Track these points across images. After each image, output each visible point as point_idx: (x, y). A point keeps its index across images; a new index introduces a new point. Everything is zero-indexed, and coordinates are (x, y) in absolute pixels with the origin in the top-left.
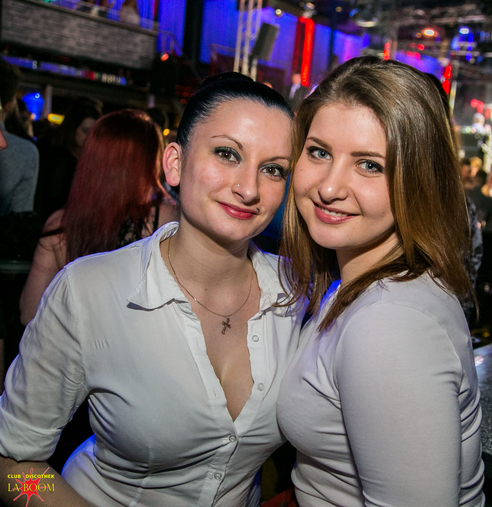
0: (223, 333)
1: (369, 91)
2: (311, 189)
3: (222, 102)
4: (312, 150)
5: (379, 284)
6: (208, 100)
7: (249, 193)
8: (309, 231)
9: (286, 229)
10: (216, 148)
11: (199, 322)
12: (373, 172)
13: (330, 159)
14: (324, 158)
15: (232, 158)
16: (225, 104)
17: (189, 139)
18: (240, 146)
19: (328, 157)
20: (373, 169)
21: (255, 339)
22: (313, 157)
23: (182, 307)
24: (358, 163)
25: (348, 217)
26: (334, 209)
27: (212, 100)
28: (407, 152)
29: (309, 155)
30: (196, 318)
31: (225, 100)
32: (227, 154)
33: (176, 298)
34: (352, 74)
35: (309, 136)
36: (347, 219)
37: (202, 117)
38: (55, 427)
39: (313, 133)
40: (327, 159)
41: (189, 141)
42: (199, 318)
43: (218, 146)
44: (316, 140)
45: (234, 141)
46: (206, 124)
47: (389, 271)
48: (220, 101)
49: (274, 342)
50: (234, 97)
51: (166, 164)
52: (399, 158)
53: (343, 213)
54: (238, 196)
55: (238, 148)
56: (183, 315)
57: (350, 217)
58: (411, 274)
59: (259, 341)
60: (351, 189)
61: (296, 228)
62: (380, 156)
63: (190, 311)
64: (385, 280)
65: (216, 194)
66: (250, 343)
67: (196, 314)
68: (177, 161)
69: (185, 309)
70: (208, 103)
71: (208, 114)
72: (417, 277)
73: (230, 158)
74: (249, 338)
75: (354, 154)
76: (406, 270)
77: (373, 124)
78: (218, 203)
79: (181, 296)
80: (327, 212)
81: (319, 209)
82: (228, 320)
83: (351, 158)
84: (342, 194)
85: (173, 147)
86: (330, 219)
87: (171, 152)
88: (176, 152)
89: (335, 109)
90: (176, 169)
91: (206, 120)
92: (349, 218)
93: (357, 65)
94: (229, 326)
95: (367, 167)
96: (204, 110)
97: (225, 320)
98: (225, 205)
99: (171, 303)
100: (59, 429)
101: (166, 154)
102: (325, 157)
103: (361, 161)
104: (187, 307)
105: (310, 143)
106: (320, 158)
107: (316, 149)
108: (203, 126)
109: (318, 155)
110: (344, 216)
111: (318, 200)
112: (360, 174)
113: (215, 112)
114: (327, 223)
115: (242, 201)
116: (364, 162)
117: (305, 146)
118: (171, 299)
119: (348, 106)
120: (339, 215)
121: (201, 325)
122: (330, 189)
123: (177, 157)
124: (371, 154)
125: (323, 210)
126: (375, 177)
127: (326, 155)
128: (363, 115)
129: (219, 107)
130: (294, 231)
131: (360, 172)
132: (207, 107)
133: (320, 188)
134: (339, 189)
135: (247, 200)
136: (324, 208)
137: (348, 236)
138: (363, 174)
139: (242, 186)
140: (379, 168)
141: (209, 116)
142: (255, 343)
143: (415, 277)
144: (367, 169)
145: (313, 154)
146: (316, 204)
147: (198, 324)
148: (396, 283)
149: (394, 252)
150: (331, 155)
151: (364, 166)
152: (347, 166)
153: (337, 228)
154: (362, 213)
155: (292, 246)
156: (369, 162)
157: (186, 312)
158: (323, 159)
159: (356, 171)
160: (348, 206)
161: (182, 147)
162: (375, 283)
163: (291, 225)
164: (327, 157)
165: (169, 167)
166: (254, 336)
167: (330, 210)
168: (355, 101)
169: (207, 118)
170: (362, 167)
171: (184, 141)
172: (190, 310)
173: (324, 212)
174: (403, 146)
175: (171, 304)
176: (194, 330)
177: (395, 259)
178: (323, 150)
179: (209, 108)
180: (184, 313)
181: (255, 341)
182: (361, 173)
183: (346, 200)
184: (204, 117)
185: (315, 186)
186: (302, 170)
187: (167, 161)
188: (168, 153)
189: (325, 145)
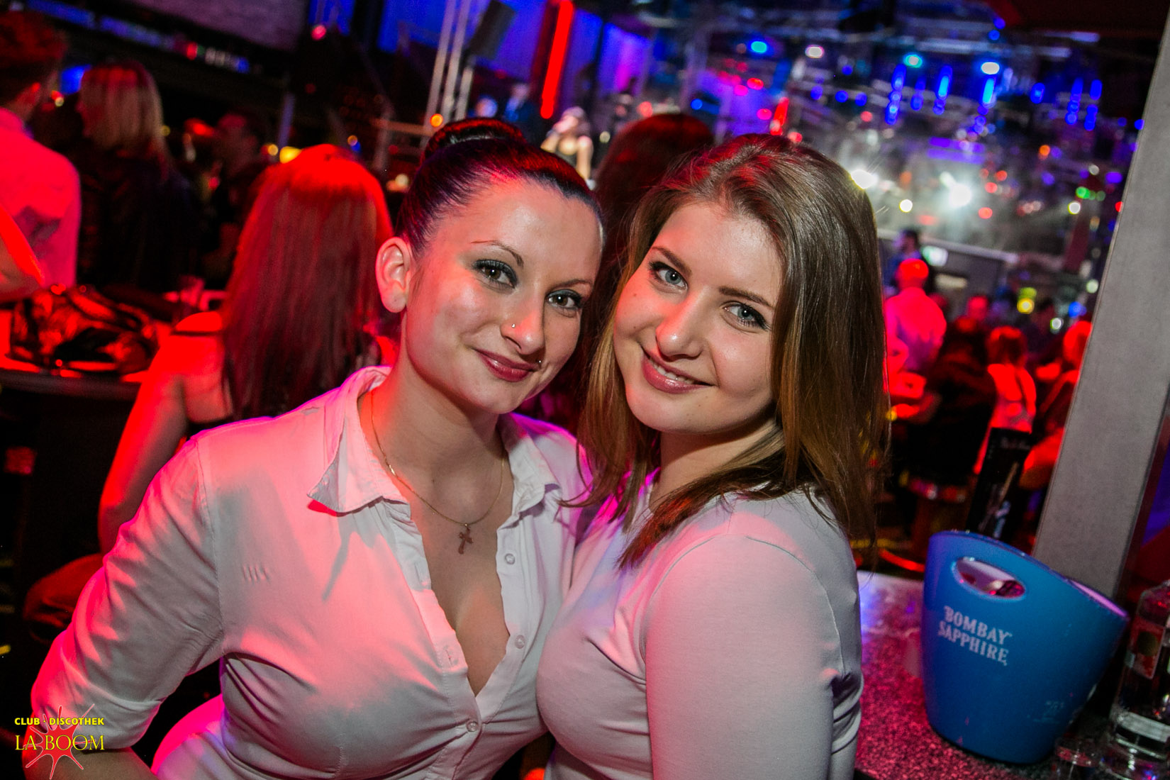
0: (461, 550)
1: (769, 197)
2: (643, 328)
3: (491, 184)
4: (657, 267)
5: (720, 502)
6: (464, 176)
7: (530, 339)
8: (627, 394)
9: (593, 382)
10: (480, 260)
11: (420, 537)
12: (749, 323)
13: (683, 288)
14: (674, 284)
15: (503, 278)
16: (496, 187)
17: (426, 237)
18: (520, 261)
19: (681, 284)
20: (748, 318)
21: (509, 559)
22: (658, 278)
23: (394, 513)
24: (728, 304)
25: (693, 386)
26: (675, 369)
27: (471, 177)
28: (811, 304)
29: (652, 274)
30: (416, 530)
31: (495, 181)
32: (493, 271)
33: (385, 497)
34: (744, 161)
35: (657, 243)
36: (690, 388)
37: (452, 205)
38: (153, 697)
39: (663, 240)
40: (679, 287)
41: (427, 242)
42: (421, 531)
43: (482, 257)
44: (667, 254)
45: (510, 251)
46: (461, 218)
47: (740, 479)
48: (487, 181)
49: (538, 572)
50: (511, 176)
51: (383, 274)
52: (799, 310)
53: (687, 377)
54: (511, 342)
55: (516, 264)
56: (393, 526)
57: (696, 386)
58: (776, 487)
59: (516, 562)
60: (708, 344)
61: (608, 385)
62: (766, 304)
63: (408, 519)
64: (729, 497)
65: (473, 336)
66: (501, 567)
67: (416, 524)
68: (399, 270)
69: (400, 516)
70: (463, 182)
71: (464, 200)
72: (784, 493)
73: (498, 277)
74: (499, 557)
75: (725, 290)
76: (766, 479)
77: (765, 251)
78: (475, 352)
79: (393, 492)
80: (661, 371)
81: (650, 362)
82: (468, 530)
83: (717, 294)
84: (692, 349)
85: (395, 245)
86: (664, 382)
87: (391, 252)
88: (401, 255)
89: (709, 212)
90: (399, 283)
91: (461, 212)
92: (696, 388)
93: (756, 148)
94: (470, 541)
95: (741, 314)
96: (458, 194)
97: (464, 530)
98: (485, 355)
99: (374, 505)
100: (159, 700)
101: (383, 255)
102: (675, 282)
103: (732, 303)
104: (403, 512)
105: (655, 255)
106: (668, 282)
107: (664, 266)
108: (456, 221)
109: (666, 277)
110: (689, 383)
111: (653, 350)
112: (727, 322)
113: (477, 199)
114: (659, 389)
115: (518, 352)
116: (738, 306)
117: (646, 259)
118: (377, 496)
119: (731, 213)
120: (681, 379)
121: (424, 542)
122: (674, 338)
123: (401, 262)
124: (751, 297)
125: (656, 367)
126: (749, 332)
127: (678, 280)
128: (752, 232)
129: (485, 192)
130: (604, 389)
131: (728, 318)
132: (463, 189)
133: (661, 332)
134: (690, 340)
135: (526, 351)
136: (659, 364)
137: (688, 415)
138: (732, 323)
139: (518, 327)
140: (760, 321)
141: (467, 205)
142: (509, 566)
143: (780, 493)
144: (740, 317)
145: (657, 273)
146: (647, 355)
147: (417, 540)
148: (745, 501)
149: (752, 453)
150: (685, 281)
151: (735, 311)
152: (708, 307)
153: (672, 399)
154: (717, 383)
155: (597, 412)
156: (743, 306)
157: (400, 519)
158: (671, 285)
159: (722, 316)
160: (697, 369)
161: (414, 249)
162: (714, 500)
163: (601, 375)
164: (679, 282)
165: (388, 280)
166: (507, 555)
167: (668, 370)
168: (744, 208)
169: (463, 209)
170: (732, 312)
171: (417, 240)
172: (408, 516)
173: (656, 370)
174: (807, 292)
175: (374, 507)
176: (411, 550)
177: (753, 462)
178: (676, 271)
179: (466, 191)
180: (396, 521)
181: (509, 563)
182: (730, 321)
183: (698, 359)
184: (458, 205)
185: (650, 325)
186: (635, 295)
187: (383, 268)
188: (385, 255)
189: (681, 265)
